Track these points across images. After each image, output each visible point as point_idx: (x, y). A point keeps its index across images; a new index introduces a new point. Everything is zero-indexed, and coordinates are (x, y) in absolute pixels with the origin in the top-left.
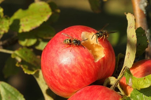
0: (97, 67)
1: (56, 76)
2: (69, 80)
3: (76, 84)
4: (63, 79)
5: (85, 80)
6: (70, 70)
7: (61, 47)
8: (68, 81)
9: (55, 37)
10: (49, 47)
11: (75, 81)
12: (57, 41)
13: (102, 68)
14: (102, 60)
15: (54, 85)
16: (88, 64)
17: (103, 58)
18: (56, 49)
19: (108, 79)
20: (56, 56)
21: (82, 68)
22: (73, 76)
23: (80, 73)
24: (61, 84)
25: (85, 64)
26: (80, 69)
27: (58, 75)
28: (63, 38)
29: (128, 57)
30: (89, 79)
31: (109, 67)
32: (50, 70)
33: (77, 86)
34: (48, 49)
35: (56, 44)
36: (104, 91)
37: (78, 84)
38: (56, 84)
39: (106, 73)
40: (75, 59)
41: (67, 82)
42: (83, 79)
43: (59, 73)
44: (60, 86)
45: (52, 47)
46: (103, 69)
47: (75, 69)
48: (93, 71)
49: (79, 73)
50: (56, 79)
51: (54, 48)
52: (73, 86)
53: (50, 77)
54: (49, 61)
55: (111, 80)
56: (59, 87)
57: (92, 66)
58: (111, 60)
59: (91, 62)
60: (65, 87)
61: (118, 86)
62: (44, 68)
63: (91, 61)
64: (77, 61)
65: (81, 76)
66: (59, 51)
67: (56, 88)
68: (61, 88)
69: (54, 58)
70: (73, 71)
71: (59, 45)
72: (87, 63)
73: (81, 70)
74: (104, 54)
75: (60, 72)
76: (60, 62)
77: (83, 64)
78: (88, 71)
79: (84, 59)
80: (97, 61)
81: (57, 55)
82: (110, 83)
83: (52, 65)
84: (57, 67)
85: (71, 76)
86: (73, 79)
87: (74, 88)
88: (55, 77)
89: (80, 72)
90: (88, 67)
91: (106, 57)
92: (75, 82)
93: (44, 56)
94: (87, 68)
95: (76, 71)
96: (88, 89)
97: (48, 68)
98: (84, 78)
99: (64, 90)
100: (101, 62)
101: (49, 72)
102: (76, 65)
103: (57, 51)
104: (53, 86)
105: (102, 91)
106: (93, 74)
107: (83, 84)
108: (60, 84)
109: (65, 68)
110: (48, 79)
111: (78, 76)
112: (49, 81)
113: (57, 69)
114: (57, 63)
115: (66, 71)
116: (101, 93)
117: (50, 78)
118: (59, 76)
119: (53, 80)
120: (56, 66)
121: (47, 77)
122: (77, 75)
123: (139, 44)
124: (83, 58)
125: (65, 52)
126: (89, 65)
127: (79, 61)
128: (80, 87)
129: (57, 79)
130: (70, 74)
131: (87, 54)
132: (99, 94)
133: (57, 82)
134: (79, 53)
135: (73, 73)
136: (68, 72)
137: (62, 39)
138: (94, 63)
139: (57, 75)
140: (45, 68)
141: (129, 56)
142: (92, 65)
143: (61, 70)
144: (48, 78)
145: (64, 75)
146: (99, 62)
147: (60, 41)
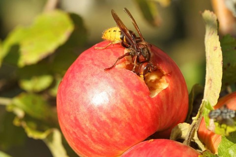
0: (156, 105)
1: (83, 126)
2: (108, 133)
3: (121, 139)
4: (96, 131)
5: (135, 130)
6: (107, 114)
7: (89, 75)
8: (106, 134)
9: (78, 60)
10: (68, 77)
11: (118, 134)
12: (82, 66)
13: (165, 107)
14: (164, 94)
15: (83, 144)
16: (139, 102)
17: (166, 90)
18: (82, 79)
19: (178, 128)
20: (82, 91)
21: (128, 109)
22: (115, 124)
23: (127, 119)
24: (94, 141)
25: (134, 101)
26: (125, 111)
27: (87, 125)
28: (92, 59)
29: (210, 87)
30: (143, 128)
31: (177, 105)
32: (72, 117)
33: (123, 142)
34: (67, 81)
35: (80, 71)
36: (171, 147)
37: (124, 138)
38: (85, 142)
39: (173, 117)
40: (116, 94)
41: (104, 136)
42: (132, 129)
43: (88, 122)
44: (93, 144)
45: (73, 77)
46: (168, 109)
47: (116, 111)
48: (149, 113)
49: (125, 119)
50: (85, 133)
51: (77, 78)
52: (116, 142)
53: (74, 130)
54: (71, 101)
55: (182, 130)
56: (91, 148)
57: (146, 105)
58: (180, 93)
59: (145, 98)
60: (101, 145)
61: (196, 137)
62: (62, 114)
63: (143, 95)
64: (119, 98)
65: (129, 124)
66: (86, 82)
67: (85, 150)
68: (95, 148)
69: (78, 95)
70: (113, 115)
71: (85, 72)
72: (137, 99)
73: (128, 114)
74: (167, 82)
75: (91, 119)
76: (89, 101)
77: (131, 101)
78: (141, 113)
79: (132, 93)
80: (155, 95)
81: (84, 90)
82: (181, 135)
83: (75, 108)
84: (85, 111)
85: (111, 125)
86: (115, 130)
87: (117, 147)
88: (82, 130)
89: (125, 116)
90: (140, 107)
91: (171, 88)
92: (118, 136)
93: (62, 95)
94: (137, 109)
95: (119, 115)
96: (142, 146)
97: (69, 115)
98: (133, 127)
99: (100, 152)
100: (162, 97)
101: (72, 121)
102: (118, 105)
103: (83, 82)
104: (79, 146)
105: (167, 147)
106: (149, 118)
107: (133, 138)
108: (92, 142)
109: (98, 111)
110: (71, 135)
111: (123, 124)
112: (72, 138)
113: (86, 115)
114: (85, 104)
115: (101, 117)
116: (165, 150)
117: (74, 133)
118: (89, 127)
119: (79, 134)
120: (83, 109)
121: (69, 131)
122: (120, 121)
123: (229, 65)
124: (129, 92)
125: (97, 83)
126: (141, 103)
127: (123, 97)
128: (128, 143)
129: (87, 132)
130: (108, 121)
131: (136, 84)
132: (162, 153)
133: (87, 139)
134: (121, 83)
135: (115, 120)
136: (104, 118)
137: (90, 61)
138: (150, 98)
139: (85, 125)
140: (64, 115)
141: (211, 84)
142: (147, 102)
143: (92, 116)
144: (71, 132)
145: (97, 123)
146: (158, 96)
147: (87, 65)
